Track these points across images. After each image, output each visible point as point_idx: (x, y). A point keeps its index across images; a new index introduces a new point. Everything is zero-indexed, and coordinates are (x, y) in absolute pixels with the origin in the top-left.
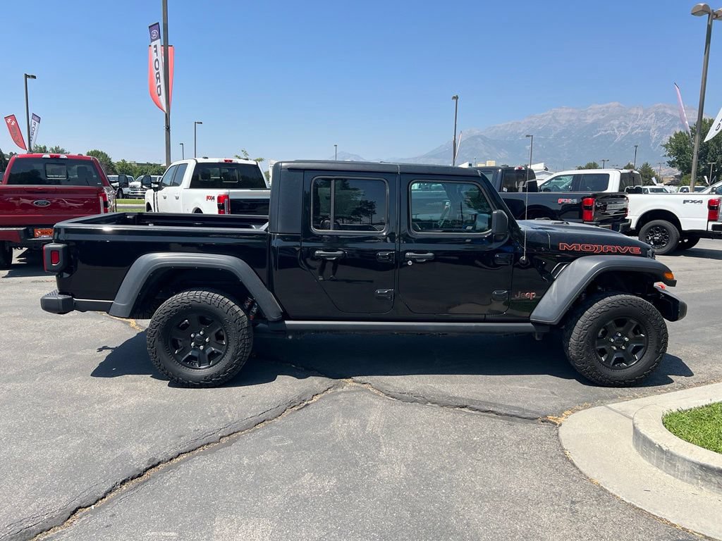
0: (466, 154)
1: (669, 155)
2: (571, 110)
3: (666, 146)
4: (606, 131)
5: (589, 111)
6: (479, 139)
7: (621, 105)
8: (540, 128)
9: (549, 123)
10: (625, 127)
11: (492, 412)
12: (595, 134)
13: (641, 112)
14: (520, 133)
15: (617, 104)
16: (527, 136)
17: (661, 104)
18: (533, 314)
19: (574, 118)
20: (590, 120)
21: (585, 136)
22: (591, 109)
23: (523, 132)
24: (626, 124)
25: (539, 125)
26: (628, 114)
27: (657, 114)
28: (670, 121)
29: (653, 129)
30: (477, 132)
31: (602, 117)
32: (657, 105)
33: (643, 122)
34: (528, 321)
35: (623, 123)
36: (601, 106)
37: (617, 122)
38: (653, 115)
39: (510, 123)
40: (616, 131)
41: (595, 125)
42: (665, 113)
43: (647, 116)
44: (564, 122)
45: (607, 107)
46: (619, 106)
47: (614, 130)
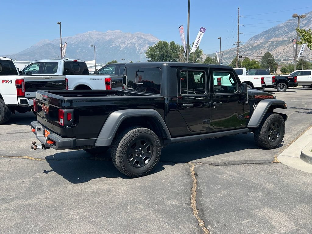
0: (43, 54)
1: (148, 58)
2: (98, 33)
3: (146, 53)
4: (116, 44)
5: (107, 34)
6: (50, 46)
7: (121, 32)
8: (83, 41)
9: (87, 39)
10: (125, 43)
11: (255, 163)
12: (111, 46)
13: (130, 36)
14: (73, 43)
15: (119, 31)
16: (92, 46)
17: (139, 32)
18: (249, 124)
19: (100, 37)
20: (108, 38)
21: (106, 47)
22: (107, 33)
23: (74, 43)
24: (125, 41)
25: (83, 40)
26: (125, 36)
27: (137, 37)
28: (144, 41)
29: (136, 44)
30: (48, 42)
31: (113, 37)
32: (137, 33)
33: (132, 41)
34: (246, 127)
35: (123, 41)
36: (112, 31)
37: (120, 40)
38: (136, 38)
39: (67, 37)
40: (120, 45)
41: (110, 41)
42: (141, 37)
43: (133, 38)
44: (95, 39)
45: (115, 32)
46: (120, 32)
47: (119, 44)
